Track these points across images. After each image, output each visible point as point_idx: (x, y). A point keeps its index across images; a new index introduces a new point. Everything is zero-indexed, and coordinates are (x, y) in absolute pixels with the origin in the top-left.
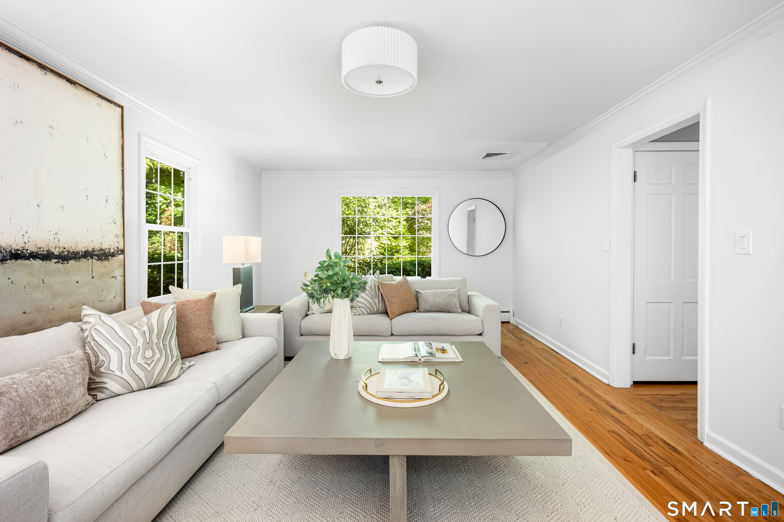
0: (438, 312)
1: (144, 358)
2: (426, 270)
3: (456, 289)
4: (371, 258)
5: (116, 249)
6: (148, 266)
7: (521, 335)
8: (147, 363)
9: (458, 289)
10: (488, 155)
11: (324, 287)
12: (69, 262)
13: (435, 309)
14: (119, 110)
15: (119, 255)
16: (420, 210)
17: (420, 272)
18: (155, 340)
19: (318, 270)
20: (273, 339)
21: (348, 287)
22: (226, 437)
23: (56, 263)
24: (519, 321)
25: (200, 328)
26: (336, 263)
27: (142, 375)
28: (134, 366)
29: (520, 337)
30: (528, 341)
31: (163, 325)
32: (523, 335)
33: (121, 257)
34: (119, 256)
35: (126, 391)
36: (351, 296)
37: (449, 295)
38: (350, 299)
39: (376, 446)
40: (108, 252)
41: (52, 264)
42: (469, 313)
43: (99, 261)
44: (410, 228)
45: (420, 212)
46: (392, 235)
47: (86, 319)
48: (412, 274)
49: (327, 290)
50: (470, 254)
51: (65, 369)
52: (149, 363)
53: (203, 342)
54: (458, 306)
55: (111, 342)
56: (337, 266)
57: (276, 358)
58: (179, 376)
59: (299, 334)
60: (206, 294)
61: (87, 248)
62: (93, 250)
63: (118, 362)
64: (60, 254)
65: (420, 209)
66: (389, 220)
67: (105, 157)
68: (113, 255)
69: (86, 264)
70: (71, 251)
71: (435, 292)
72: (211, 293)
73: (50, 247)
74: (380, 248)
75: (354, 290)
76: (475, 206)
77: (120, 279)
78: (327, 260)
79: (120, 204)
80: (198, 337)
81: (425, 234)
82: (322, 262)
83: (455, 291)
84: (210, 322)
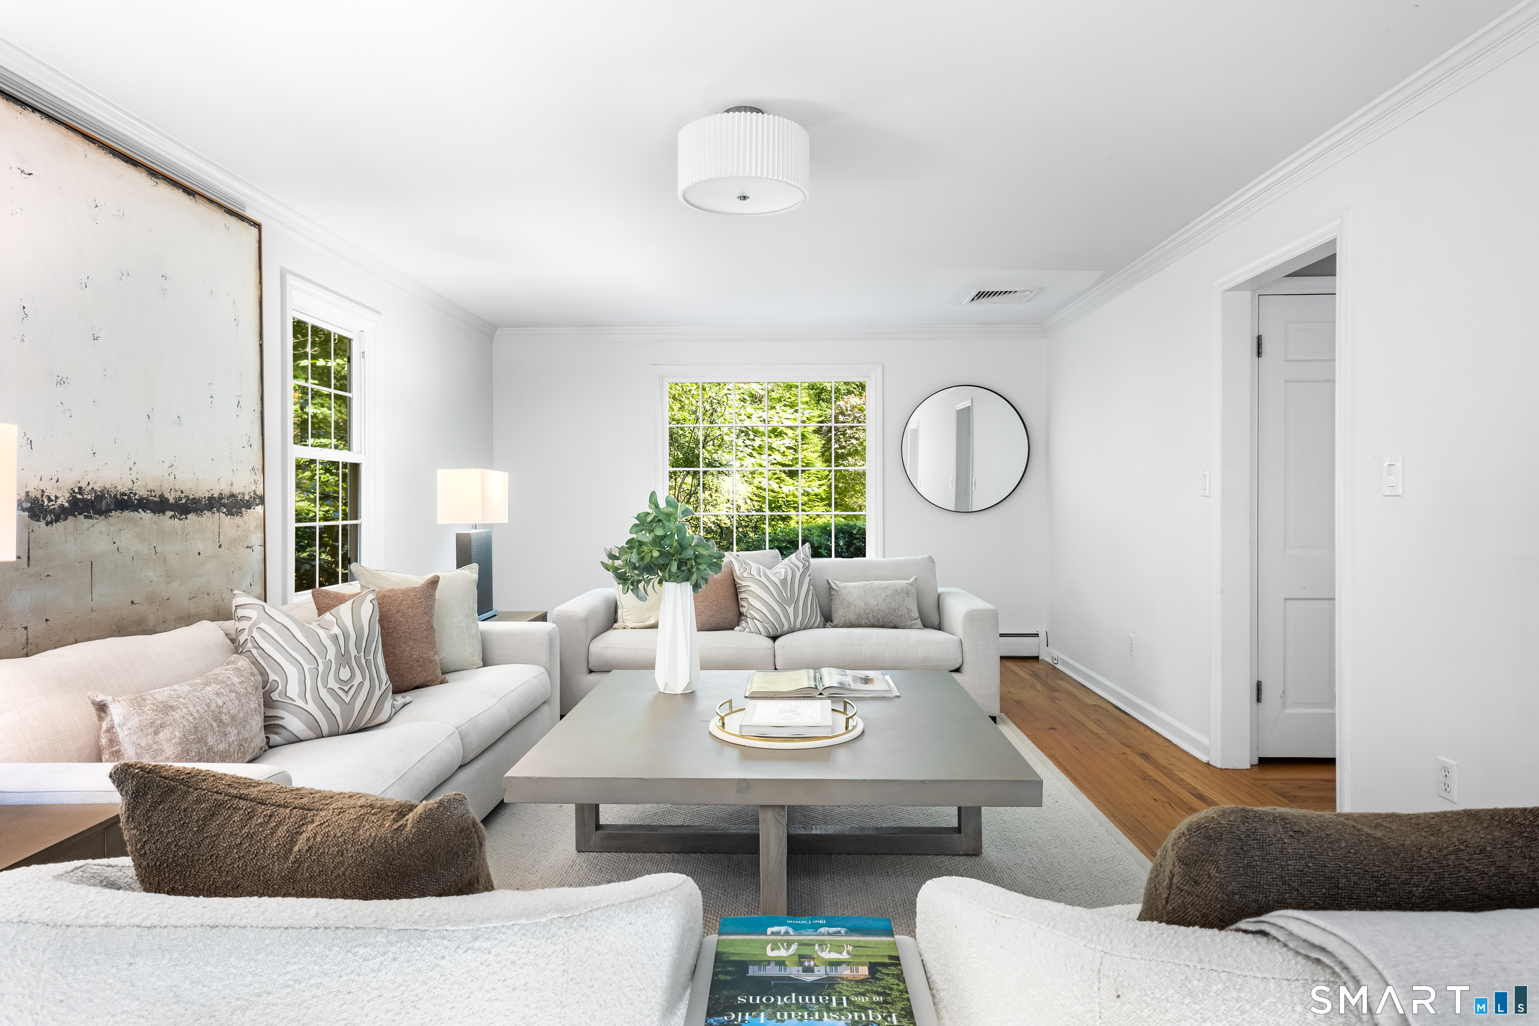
0: (873, 626)
1: (339, 680)
2: (854, 544)
3: (912, 579)
4: (733, 517)
5: (252, 495)
6: (296, 528)
7: (1057, 681)
8: (343, 690)
9: (916, 579)
10: (981, 295)
11: (647, 560)
12: (189, 516)
13: (867, 621)
14: (255, 231)
15: (257, 505)
16: (849, 409)
17: (842, 549)
18: (353, 652)
19: (635, 529)
20: (543, 670)
21: (688, 559)
22: (507, 777)
23: (171, 518)
24: (1056, 654)
25: (415, 640)
26: (669, 515)
27: (336, 709)
28: (323, 693)
29: (1053, 685)
30: (1069, 693)
31: (362, 628)
32: (1061, 682)
33: (259, 509)
34: (256, 508)
35: (313, 735)
36: (695, 577)
37: (896, 592)
38: (693, 583)
39: (738, 791)
40: (241, 500)
41: (167, 521)
42: (940, 630)
43: (229, 517)
44: (826, 451)
45: (849, 412)
46: (786, 469)
47: (241, 612)
48: (824, 553)
49: (651, 567)
50: (962, 510)
51: (235, 685)
52: (346, 689)
53: (419, 666)
54: (916, 614)
55: (287, 651)
56: (670, 520)
57: (546, 708)
58: (390, 719)
59: (586, 670)
60: (419, 580)
61: (211, 492)
62: (221, 497)
63: (299, 685)
64: (176, 502)
65: (849, 405)
66: (779, 430)
67: (236, 322)
68: (248, 505)
69: (211, 521)
70: (191, 497)
71: (866, 585)
72: (430, 576)
73: (164, 489)
74: (756, 499)
75: (701, 567)
76: (972, 399)
77: (258, 550)
78: (650, 511)
79: (258, 410)
80: (411, 657)
81: (859, 464)
82: (642, 515)
83: (910, 584)
84: (431, 629)
